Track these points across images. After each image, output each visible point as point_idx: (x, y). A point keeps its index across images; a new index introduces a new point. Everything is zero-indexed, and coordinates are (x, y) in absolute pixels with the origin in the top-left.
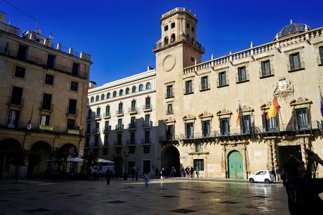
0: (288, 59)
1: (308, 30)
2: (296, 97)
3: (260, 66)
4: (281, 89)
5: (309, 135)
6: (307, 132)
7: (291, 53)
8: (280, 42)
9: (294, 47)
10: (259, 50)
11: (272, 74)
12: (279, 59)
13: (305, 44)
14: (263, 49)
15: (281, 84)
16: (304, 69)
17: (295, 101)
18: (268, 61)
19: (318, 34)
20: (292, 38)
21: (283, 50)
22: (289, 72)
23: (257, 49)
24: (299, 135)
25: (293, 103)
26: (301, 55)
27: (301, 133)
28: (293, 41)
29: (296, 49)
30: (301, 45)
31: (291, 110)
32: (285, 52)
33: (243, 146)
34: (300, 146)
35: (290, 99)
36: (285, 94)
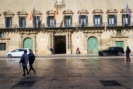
4: (58, 3)
5: (71, 30)
17: (65, 11)
24: (66, 30)
31: (63, 16)
33: (34, 35)
34: (66, 36)
35: (63, 10)
36: (61, 7)
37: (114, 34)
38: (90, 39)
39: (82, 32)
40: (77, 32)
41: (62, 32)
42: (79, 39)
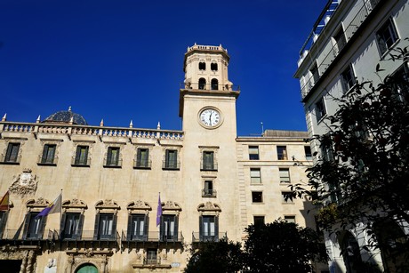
0: (42, 149)
1: (73, 123)
2: (36, 197)
3: (6, 147)
4: (21, 184)
5: (35, 247)
6: (35, 243)
7: (47, 142)
8: (40, 126)
9: (53, 137)
10: (12, 128)
11: (17, 162)
12: (32, 145)
13: (65, 138)
14: (16, 128)
15: (24, 176)
16: (55, 165)
17: (33, 202)
18: (18, 144)
19: (86, 131)
20: (53, 127)
21: (40, 136)
22: (39, 164)
23: (10, 125)
24: (23, 247)
25: (31, 204)
26: (58, 149)
27: (27, 243)
28: (55, 129)
29: (54, 140)
30: (61, 137)
31: (25, 211)
32: (41, 140)
34: (21, 261)
35: (29, 198)
36: (25, 191)
37: (139, 258)
38: (82, 269)
39: (64, 253)
40: (53, 251)
41: (14, 251)
42: (54, 269)
